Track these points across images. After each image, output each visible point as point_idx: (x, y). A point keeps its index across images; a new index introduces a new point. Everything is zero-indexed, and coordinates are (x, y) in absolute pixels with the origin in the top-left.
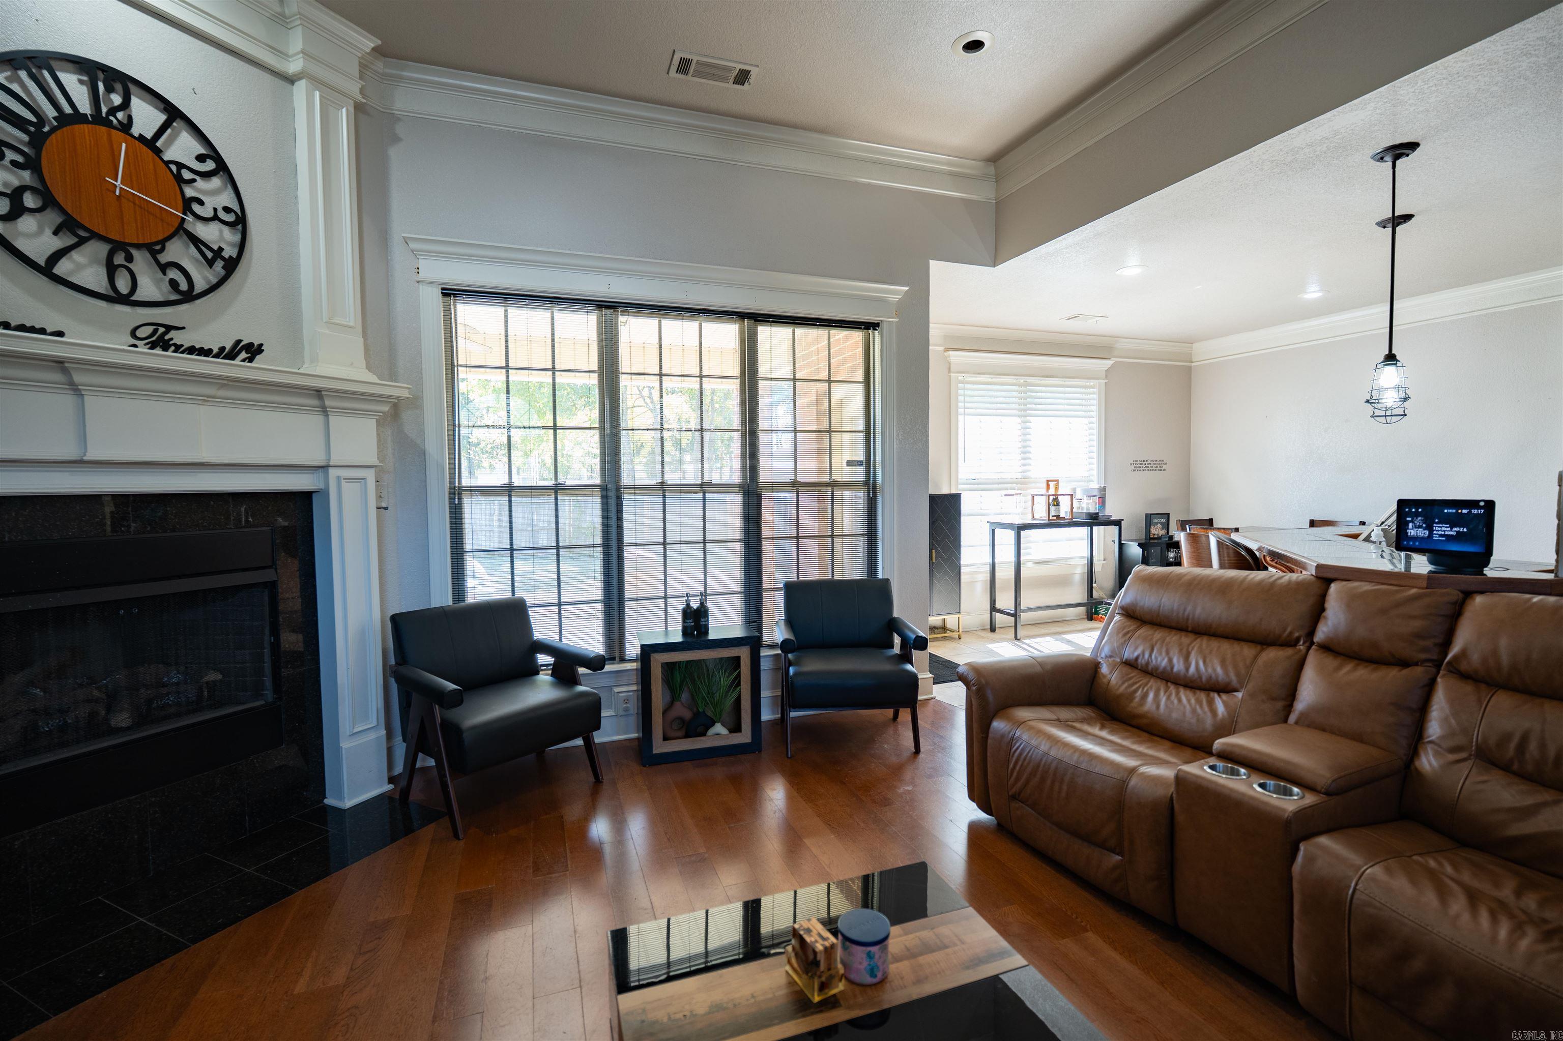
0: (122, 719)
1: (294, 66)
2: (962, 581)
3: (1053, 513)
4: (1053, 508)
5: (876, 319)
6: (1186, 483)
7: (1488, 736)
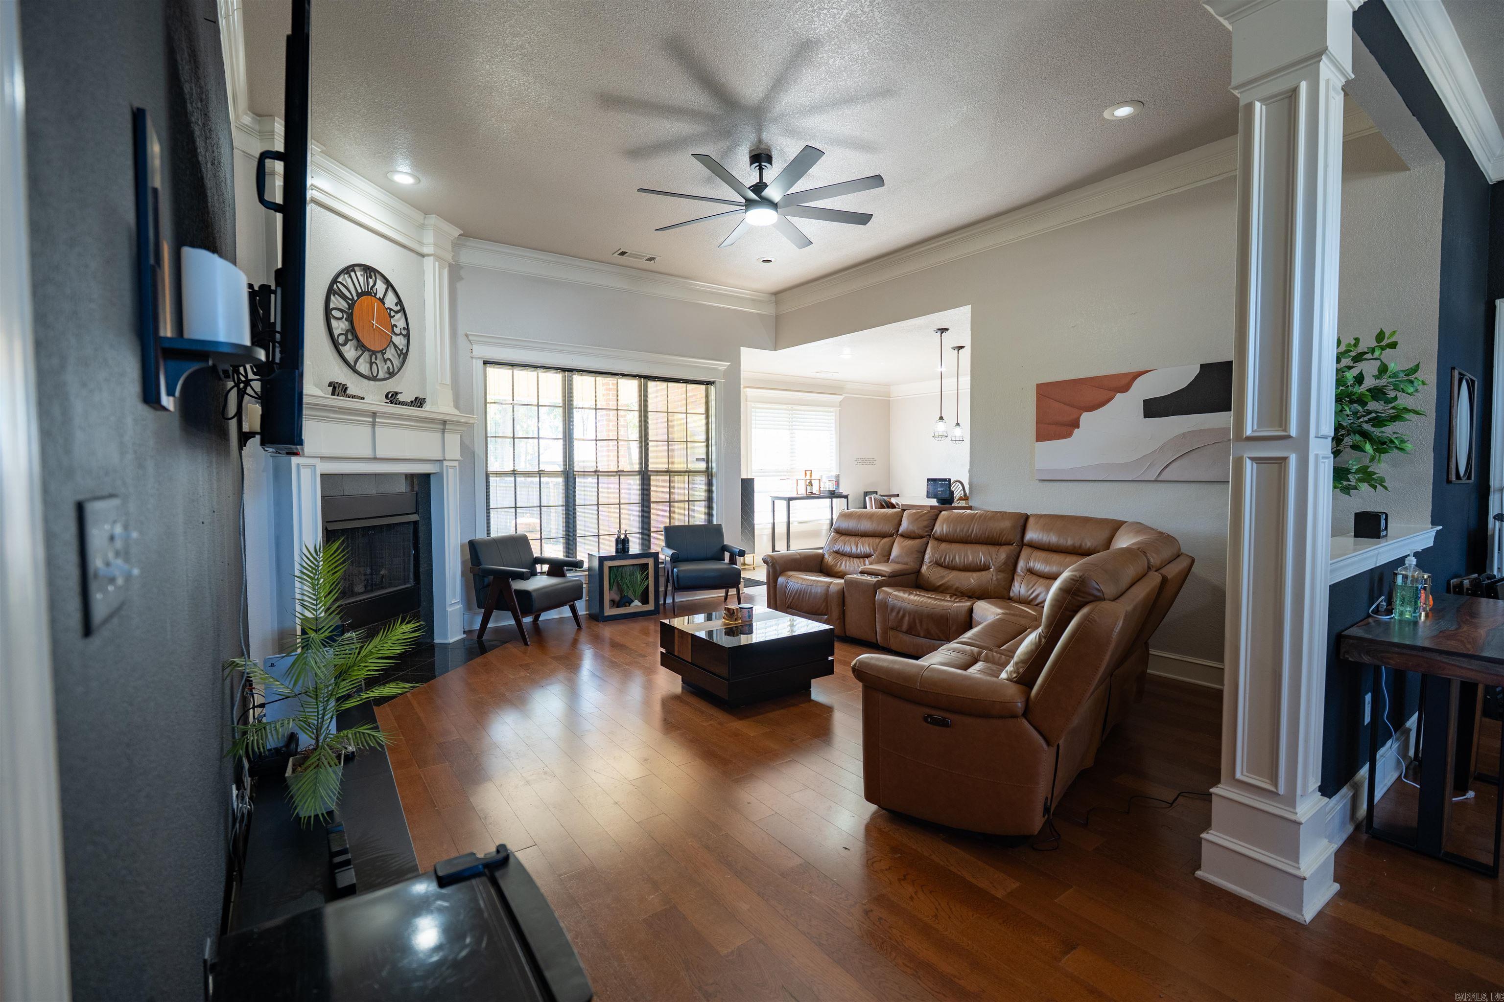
0: (359, 588)
1: (426, 250)
2: (755, 534)
3: (809, 491)
4: (809, 488)
5: (712, 380)
6: (888, 473)
7: (940, 558)
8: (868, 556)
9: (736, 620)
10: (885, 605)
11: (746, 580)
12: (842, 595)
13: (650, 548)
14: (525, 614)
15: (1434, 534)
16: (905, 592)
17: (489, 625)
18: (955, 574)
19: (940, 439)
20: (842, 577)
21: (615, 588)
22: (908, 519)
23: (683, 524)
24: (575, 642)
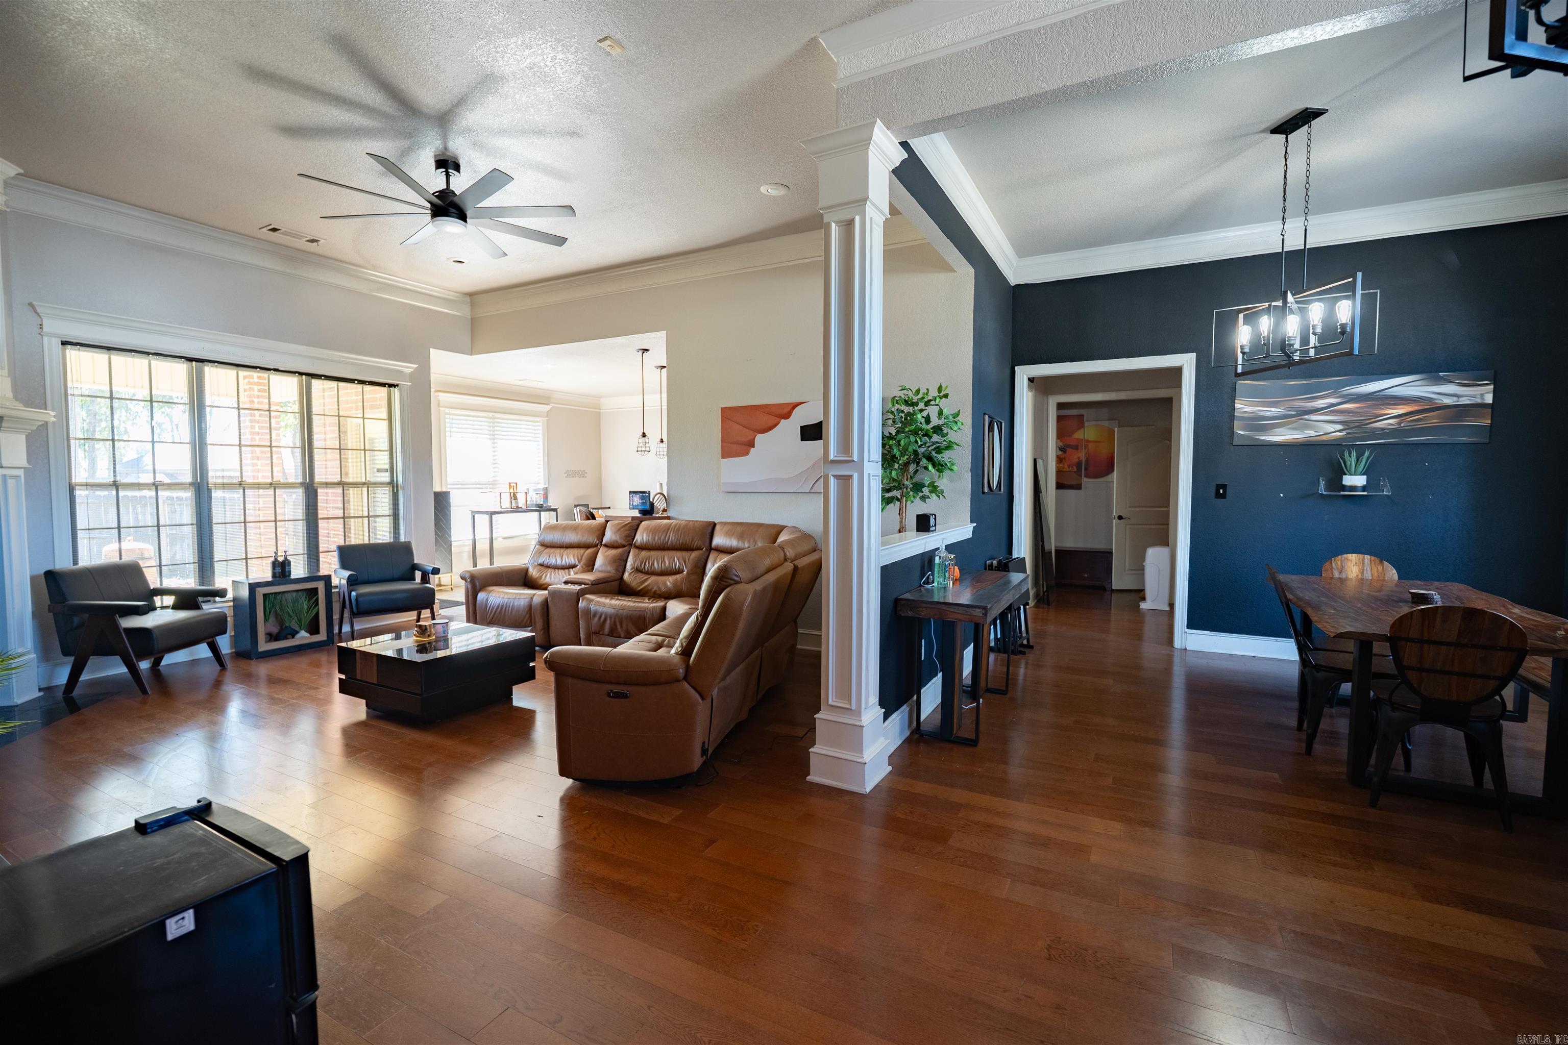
2: (453, 551)
3: (514, 504)
4: (513, 501)
5: (395, 382)
6: (599, 485)
7: (641, 565)
8: (573, 567)
9: (429, 636)
10: (587, 611)
11: (442, 601)
12: (545, 604)
13: (318, 570)
14: (142, 656)
15: (972, 529)
16: (606, 597)
17: (84, 677)
18: (653, 579)
19: (643, 453)
20: (545, 589)
21: (272, 619)
22: (611, 529)
23: (361, 542)
24: (218, 684)
